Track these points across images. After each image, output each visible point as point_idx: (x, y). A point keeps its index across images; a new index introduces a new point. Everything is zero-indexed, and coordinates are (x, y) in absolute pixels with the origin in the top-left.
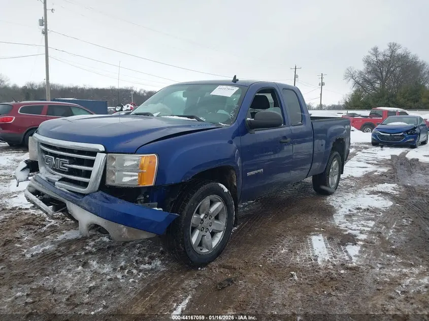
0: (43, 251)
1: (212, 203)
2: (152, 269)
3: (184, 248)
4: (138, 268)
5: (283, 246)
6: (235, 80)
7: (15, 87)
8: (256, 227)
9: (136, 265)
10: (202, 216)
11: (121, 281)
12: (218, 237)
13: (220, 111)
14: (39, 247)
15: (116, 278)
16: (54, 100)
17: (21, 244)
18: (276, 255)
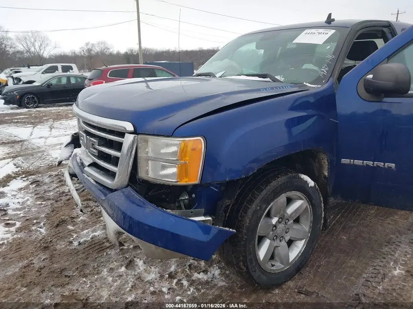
0: (92, 238)
1: (289, 201)
2: (207, 282)
3: (247, 268)
4: (191, 276)
5: (396, 262)
6: (330, 20)
7: (118, 54)
8: (353, 225)
9: (188, 272)
10: (275, 220)
11: (166, 296)
12: (298, 247)
13: (306, 66)
14: (90, 232)
15: (161, 291)
16: (146, 63)
17: (74, 226)
18: (387, 280)
